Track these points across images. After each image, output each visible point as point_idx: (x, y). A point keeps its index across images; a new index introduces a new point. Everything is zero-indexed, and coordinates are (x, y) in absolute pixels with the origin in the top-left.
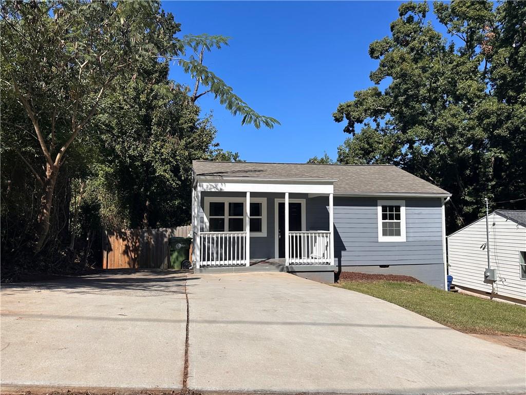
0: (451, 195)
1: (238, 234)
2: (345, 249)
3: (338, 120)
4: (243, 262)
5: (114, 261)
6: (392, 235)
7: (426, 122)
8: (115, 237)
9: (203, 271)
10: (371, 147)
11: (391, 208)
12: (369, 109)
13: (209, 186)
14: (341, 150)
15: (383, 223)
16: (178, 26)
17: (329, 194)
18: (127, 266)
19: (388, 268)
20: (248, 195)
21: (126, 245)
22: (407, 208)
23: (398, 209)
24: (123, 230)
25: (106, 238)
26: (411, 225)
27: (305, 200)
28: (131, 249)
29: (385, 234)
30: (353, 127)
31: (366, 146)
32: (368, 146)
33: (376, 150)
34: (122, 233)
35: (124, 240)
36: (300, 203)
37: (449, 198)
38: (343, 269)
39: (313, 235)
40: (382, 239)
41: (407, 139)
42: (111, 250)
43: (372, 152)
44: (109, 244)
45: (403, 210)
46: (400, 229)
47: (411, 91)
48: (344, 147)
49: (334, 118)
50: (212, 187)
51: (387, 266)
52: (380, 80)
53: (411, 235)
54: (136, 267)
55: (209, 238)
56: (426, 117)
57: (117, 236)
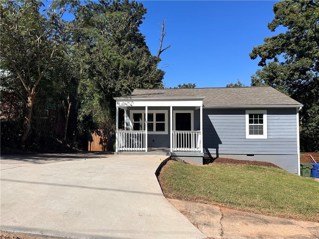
0: (303, 106)
1: (137, 132)
2: (221, 143)
3: (253, 58)
4: (143, 149)
5: (94, 147)
6: (257, 134)
7: (311, 55)
8: (95, 134)
9: (119, 153)
10: (275, 75)
11: (256, 116)
12: (267, 49)
13: (123, 104)
14: (253, 78)
15: (250, 126)
16: (145, 10)
17: (200, 107)
18: (101, 150)
19: (253, 156)
20: (146, 108)
21: (100, 138)
22: (268, 115)
23: (261, 116)
24: (99, 130)
25: (89, 134)
26: (271, 127)
27: (193, 111)
28: (103, 141)
29: (251, 133)
30: (265, 62)
31: (271, 74)
32: (273, 75)
33: (278, 77)
34: (98, 131)
35: (99, 135)
36: (190, 113)
37: (301, 108)
38: (220, 156)
39: (194, 133)
40: (248, 136)
41: (296, 68)
42: (93, 141)
43: (276, 78)
44: (91, 137)
45: (265, 117)
46: (263, 130)
47: (297, 34)
48: (255, 75)
49: (250, 57)
50: (125, 104)
51: (253, 155)
52: (275, 28)
53: (271, 134)
54: (106, 150)
55: (133, 135)
56: (311, 51)
57: (96, 134)
